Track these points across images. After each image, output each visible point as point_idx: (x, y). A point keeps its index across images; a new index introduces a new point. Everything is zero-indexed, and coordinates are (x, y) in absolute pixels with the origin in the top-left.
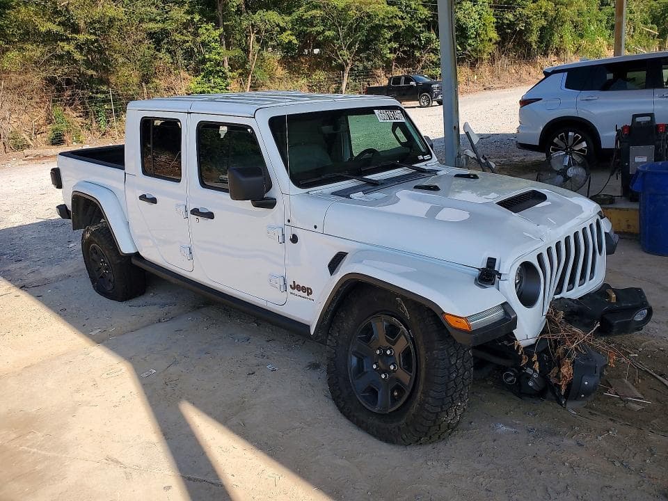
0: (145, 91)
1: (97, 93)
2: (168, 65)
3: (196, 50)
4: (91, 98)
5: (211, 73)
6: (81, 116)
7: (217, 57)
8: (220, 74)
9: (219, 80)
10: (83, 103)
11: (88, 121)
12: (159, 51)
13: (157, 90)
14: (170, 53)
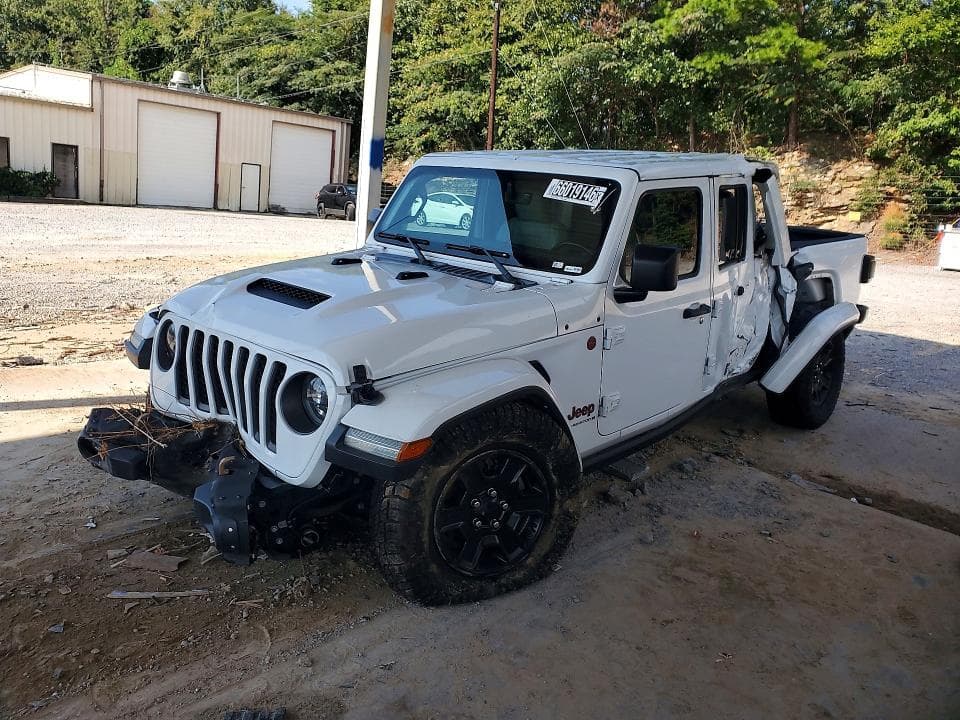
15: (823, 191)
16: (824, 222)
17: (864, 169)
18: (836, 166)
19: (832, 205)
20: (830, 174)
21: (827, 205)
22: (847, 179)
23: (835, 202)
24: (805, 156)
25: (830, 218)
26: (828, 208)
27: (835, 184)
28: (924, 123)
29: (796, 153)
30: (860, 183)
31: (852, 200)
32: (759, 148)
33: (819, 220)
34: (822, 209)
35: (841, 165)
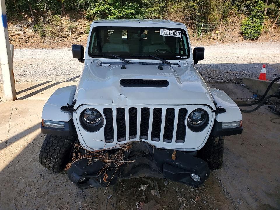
0: (221, 23)
1: (200, 22)
2: (235, 12)
3: (251, 5)
4: (197, 24)
5: (255, 16)
6: (192, 31)
7: (260, 8)
8: (260, 17)
9: (258, 20)
10: (194, 26)
11: (194, 34)
12: (233, 5)
13: (226, 22)
14: (238, 6)
15: (77, 28)
16: (79, 37)
17: (86, 21)
18: (78, 21)
19: (80, 32)
20: (78, 23)
21: (79, 32)
22: (82, 24)
23: (81, 31)
24: (69, 18)
25: (80, 36)
26: (79, 33)
27: (79, 26)
28: (100, 9)
29: (66, 17)
30: (85, 25)
31: (85, 30)
32: (55, 16)
33: (77, 36)
34: (78, 33)
35: (80, 20)
